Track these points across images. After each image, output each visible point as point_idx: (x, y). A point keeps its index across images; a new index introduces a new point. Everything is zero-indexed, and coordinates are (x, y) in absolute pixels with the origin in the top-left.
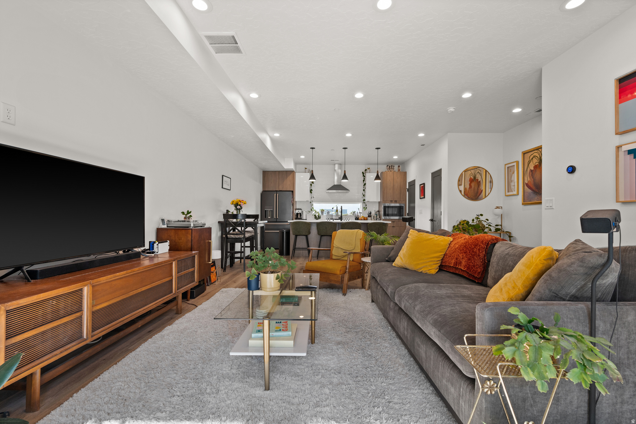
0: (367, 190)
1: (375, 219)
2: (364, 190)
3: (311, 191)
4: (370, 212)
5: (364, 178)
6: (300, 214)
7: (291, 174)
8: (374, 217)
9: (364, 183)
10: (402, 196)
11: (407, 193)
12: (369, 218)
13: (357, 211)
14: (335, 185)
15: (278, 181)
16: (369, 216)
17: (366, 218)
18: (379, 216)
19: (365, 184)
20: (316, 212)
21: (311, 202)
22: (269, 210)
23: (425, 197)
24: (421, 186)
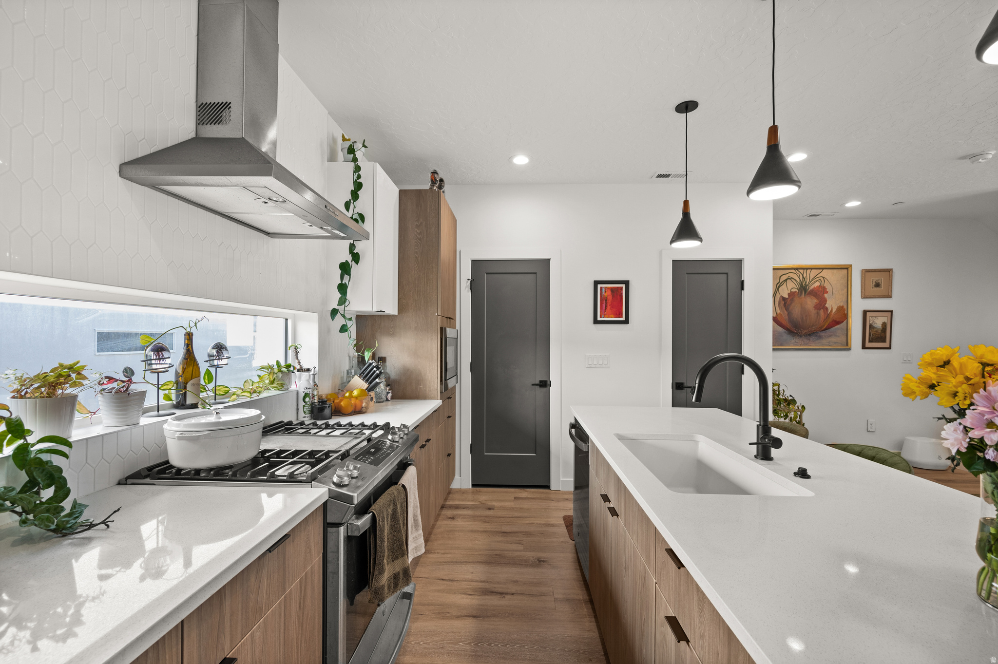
23: (627, 321)
24: (607, 287)
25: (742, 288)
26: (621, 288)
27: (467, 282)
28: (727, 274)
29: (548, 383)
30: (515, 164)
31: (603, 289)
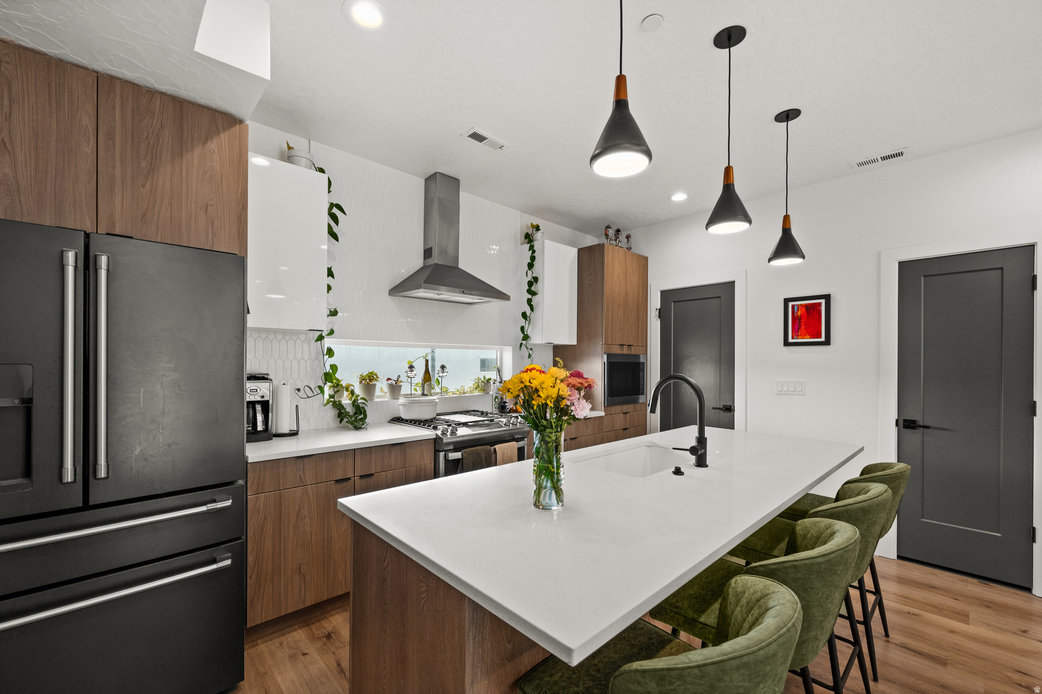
2: (530, 301)
5: (532, 258)
6: (265, 404)
9: (530, 274)
15: (88, 149)
19: (535, 279)
23: (827, 342)
24: (801, 305)
25: (1034, 286)
26: (820, 304)
27: (656, 311)
28: (1002, 269)
29: (733, 408)
30: (674, 201)
31: (796, 307)
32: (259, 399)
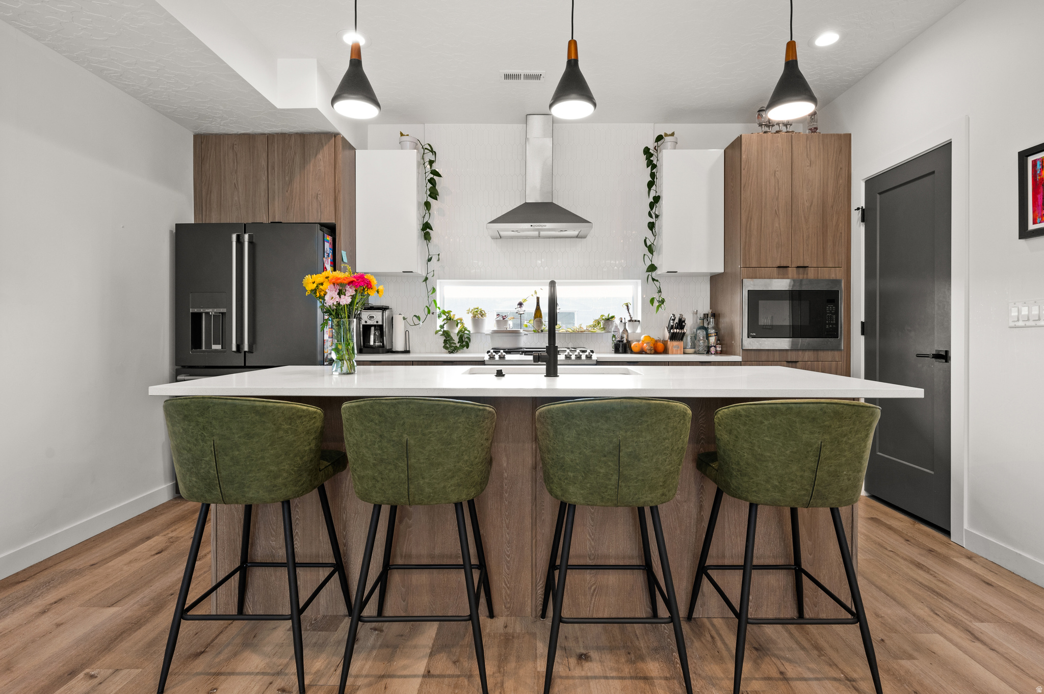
0: (665, 224)
1: (701, 349)
2: (651, 226)
3: (426, 227)
4: (677, 321)
5: (653, 175)
6: (380, 328)
7: (326, 148)
8: (695, 337)
9: (653, 194)
10: (830, 243)
11: (858, 231)
12: (672, 345)
13: (620, 314)
14: (527, 205)
15: (264, 178)
16: (673, 337)
17: (660, 346)
18: (717, 334)
19: (657, 199)
20: (449, 319)
21: (426, 279)
22: (212, 311)
27: (860, 213)
29: (948, 354)
31: (1039, 163)
32: (375, 323)
